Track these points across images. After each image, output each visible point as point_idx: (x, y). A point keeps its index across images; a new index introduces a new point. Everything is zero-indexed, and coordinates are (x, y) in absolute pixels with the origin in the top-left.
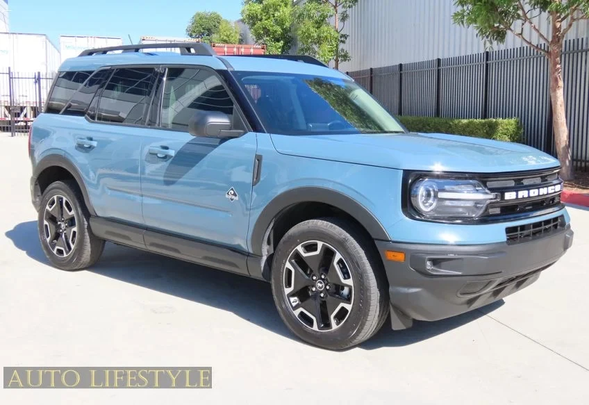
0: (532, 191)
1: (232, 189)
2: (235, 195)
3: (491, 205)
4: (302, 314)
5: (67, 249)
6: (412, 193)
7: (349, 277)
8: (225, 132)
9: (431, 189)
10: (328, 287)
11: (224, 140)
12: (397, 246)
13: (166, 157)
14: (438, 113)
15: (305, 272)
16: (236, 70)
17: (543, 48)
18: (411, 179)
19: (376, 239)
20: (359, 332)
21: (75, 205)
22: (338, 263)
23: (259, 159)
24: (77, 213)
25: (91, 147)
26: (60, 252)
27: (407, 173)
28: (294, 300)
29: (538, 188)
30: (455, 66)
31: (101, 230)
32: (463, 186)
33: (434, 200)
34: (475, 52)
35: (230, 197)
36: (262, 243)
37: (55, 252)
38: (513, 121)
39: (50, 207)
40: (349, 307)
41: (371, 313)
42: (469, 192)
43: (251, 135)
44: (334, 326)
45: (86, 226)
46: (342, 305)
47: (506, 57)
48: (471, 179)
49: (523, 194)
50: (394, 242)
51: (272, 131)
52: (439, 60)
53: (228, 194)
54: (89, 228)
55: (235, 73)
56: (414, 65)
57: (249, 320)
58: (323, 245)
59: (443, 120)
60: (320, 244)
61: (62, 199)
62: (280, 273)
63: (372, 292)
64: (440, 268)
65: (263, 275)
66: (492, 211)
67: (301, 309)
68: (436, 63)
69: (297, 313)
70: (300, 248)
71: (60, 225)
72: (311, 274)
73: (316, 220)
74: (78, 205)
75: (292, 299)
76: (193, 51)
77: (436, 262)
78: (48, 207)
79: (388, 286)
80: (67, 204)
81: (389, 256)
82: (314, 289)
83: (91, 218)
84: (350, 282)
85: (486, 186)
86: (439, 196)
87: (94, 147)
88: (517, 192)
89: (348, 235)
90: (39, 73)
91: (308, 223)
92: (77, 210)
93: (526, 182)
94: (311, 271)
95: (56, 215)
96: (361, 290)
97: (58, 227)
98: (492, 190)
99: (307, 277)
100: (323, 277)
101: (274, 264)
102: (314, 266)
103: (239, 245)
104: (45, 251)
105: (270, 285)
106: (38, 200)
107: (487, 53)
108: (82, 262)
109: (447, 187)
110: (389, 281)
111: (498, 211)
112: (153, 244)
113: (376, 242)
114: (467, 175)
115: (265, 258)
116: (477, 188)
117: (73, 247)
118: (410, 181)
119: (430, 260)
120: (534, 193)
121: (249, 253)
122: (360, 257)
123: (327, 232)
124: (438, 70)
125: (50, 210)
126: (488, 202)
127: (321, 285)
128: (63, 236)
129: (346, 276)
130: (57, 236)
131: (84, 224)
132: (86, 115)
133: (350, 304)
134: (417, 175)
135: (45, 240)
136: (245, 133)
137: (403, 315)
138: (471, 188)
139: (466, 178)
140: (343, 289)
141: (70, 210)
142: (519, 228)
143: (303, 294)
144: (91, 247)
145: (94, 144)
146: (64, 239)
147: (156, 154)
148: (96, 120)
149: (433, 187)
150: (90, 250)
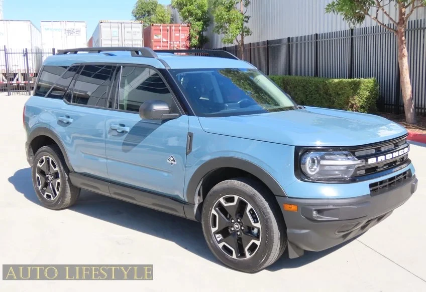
0: (387, 156)
1: (172, 157)
2: (174, 160)
3: (359, 168)
4: (224, 247)
5: (54, 195)
6: (302, 162)
7: (257, 222)
8: (166, 116)
9: (315, 159)
10: (242, 228)
11: (164, 121)
12: (291, 200)
13: (123, 132)
14: (316, 74)
15: (226, 216)
16: (172, 68)
17: (392, 28)
18: (300, 153)
19: (277, 196)
20: (266, 260)
21: (58, 163)
22: (250, 211)
23: (191, 135)
24: (60, 170)
25: (68, 123)
26: (49, 196)
27: (298, 148)
28: (219, 237)
29: (392, 153)
30: (329, 39)
31: (78, 182)
32: (338, 156)
33: (317, 167)
34: (343, 29)
35: (171, 162)
36: (194, 195)
37: (45, 196)
38: (371, 80)
39: (41, 165)
40: (258, 243)
41: (274, 247)
42: (342, 160)
43: (184, 117)
44: (248, 256)
45: (67, 179)
46: (253, 241)
47: (366, 33)
48: (343, 150)
49: (381, 158)
50: (289, 197)
51: (199, 114)
52: (317, 35)
53: (169, 160)
54: (69, 180)
55: (171, 70)
56: (298, 39)
57: (186, 248)
58: (238, 198)
59: (321, 79)
60: (236, 198)
61: (49, 159)
62: (208, 217)
63: (274, 233)
64: (323, 215)
65: (196, 217)
66: (359, 173)
67: (224, 243)
68: (314, 37)
69: (221, 245)
70: (222, 200)
71: (48, 177)
72: (230, 218)
73: (233, 180)
74: (60, 163)
75: (217, 236)
76: (140, 53)
77: (319, 212)
78: (38, 164)
79: (285, 228)
80: (53, 163)
81: (286, 208)
82: (233, 229)
83: (70, 173)
84: (258, 225)
85: (354, 155)
86: (321, 163)
87: (71, 123)
88: (377, 157)
89: (256, 192)
90: (26, 49)
91: (227, 182)
92: (60, 167)
93: (383, 149)
94: (230, 216)
95: (45, 170)
96: (267, 231)
97: (47, 179)
98: (359, 158)
99: (227, 220)
100: (239, 220)
101: (204, 211)
102: (232, 213)
103: (178, 195)
104: (38, 196)
105: (201, 224)
106: (31, 158)
107: (352, 30)
108: (64, 204)
109: (326, 157)
110: (287, 225)
111: (363, 172)
112: (115, 193)
113: (277, 197)
114: (341, 148)
115: (196, 206)
116: (349, 157)
117: (58, 193)
118: (300, 154)
119: (315, 210)
120: (389, 156)
121: (185, 202)
122: (266, 207)
123: (241, 189)
124: (317, 42)
125: (40, 166)
126: (357, 166)
127: (237, 226)
128: (51, 185)
129: (255, 220)
130: (46, 185)
131: (65, 177)
132: (64, 99)
133: (259, 240)
134: (304, 149)
135: (37, 188)
136: (180, 115)
137: (297, 248)
138: (344, 157)
139: (340, 150)
140: (253, 229)
141: (55, 167)
142: (379, 183)
143: (225, 232)
144: (71, 194)
145: (71, 120)
146: (51, 187)
147: (116, 130)
148: (72, 103)
149: (316, 157)
150: (70, 195)
